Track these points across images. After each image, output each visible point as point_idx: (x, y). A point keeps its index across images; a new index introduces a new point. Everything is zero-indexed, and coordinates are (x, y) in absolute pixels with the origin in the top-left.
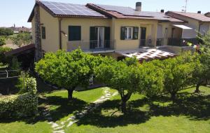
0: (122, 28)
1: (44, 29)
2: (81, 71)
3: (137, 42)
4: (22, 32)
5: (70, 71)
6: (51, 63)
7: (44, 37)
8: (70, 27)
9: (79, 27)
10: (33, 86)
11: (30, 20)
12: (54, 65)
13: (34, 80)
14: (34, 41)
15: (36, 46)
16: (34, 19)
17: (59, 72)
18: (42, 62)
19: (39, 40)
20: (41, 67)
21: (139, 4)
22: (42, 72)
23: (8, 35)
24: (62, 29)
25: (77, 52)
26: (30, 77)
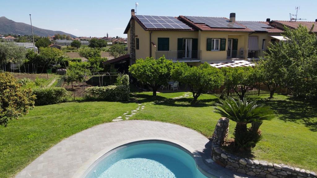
0: (208, 39)
1: (138, 40)
2: (161, 71)
3: (224, 54)
4: (116, 43)
5: (153, 71)
6: (140, 65)
7: (138, 48)
8: (159, 39)
9: (168, 39)
10: (127, 80)
11: (126, 32)
12: (142, 67)
13: (128, 76)
14: (129, 52)
15: (131, 56)
16: (129, 31)
17: (145, 71)
18: (134, 65)
19: (133, 50)
20: (133, 69)
21: (233, 15)
22: (133, 72)
23: (101, 47)
24: (152, 41)
25: (162, 59)
26: (125, 74)
